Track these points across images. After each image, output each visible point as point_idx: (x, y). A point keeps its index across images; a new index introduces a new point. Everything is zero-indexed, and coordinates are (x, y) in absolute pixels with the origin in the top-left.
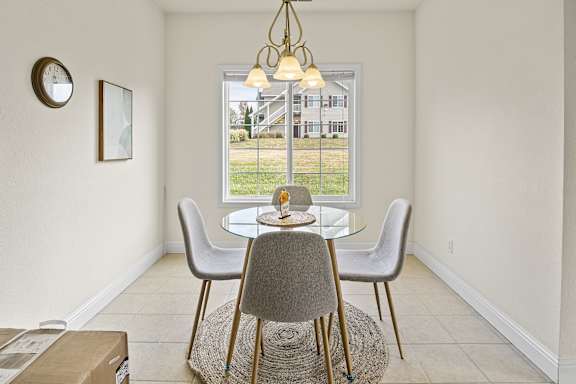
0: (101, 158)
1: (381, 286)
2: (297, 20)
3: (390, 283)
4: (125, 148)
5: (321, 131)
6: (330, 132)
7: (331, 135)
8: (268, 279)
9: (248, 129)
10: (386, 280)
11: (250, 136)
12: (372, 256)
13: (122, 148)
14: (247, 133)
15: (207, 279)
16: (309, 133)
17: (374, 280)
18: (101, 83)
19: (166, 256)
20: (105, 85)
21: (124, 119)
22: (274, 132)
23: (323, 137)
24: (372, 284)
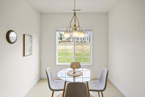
0: (24, 55)
1: (100, 93)
2: (77, 19)
3: (103, 92)
4: (30, 51)
5: (81, 40)
6: (84, 40)
7: (84, 41)
8: (71, 94)
9: (61, 40)
10: (102, 91)
11: (62, 42)
12: (97, 83)
13: (30, 52)
14: (61, 41)
15: (53, 90)
16: (78, 41)
17: (98, 91)
18: (24, 35)
19: (41, 79)
20: (25, 35)
21: (30, 44)
22: (68, 40)
23: (82, 42)
24: (98, 92)
